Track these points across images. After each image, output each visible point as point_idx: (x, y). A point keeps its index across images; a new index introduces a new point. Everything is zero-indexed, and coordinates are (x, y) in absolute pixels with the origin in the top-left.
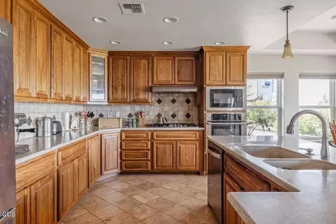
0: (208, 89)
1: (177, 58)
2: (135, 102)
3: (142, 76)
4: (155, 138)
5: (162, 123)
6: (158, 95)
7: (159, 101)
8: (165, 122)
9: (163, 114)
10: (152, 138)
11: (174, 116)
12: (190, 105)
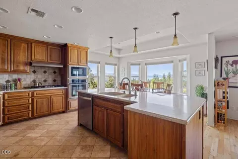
0: (70, 67)
1: (50, 47)
2: (15, 72)
3: (22, 54)
4: (35, 95)
5: (37, 86)
6: (34, 68)
7: (34, 72)
8: (40, 85)
9: (37, 80)
10: (33, 96)
11: (45, 81)
12: (56, 74)
